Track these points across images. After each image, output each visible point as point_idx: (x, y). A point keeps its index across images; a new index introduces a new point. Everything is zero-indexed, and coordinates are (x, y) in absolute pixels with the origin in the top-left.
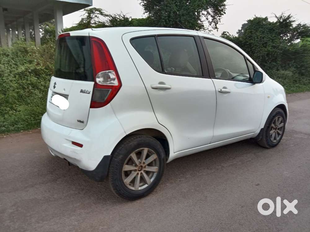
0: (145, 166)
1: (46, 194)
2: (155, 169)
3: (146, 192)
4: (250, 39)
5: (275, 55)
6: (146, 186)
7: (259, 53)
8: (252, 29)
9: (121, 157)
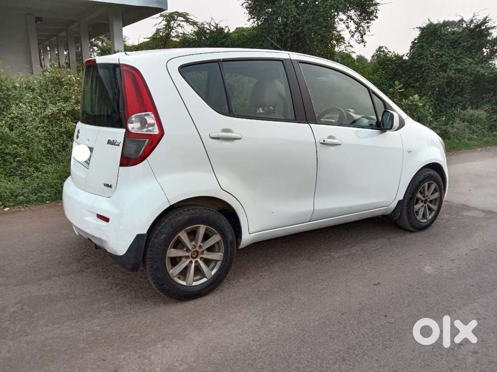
0: (203, 251)
1: (64, 290)
2: (218, 256)
3: (205, 288)
4: (419, 58)
5: (461, 84)
6: (205, 280)
7: (434, 81)
8: (422, 42)
9: (163, 236)
